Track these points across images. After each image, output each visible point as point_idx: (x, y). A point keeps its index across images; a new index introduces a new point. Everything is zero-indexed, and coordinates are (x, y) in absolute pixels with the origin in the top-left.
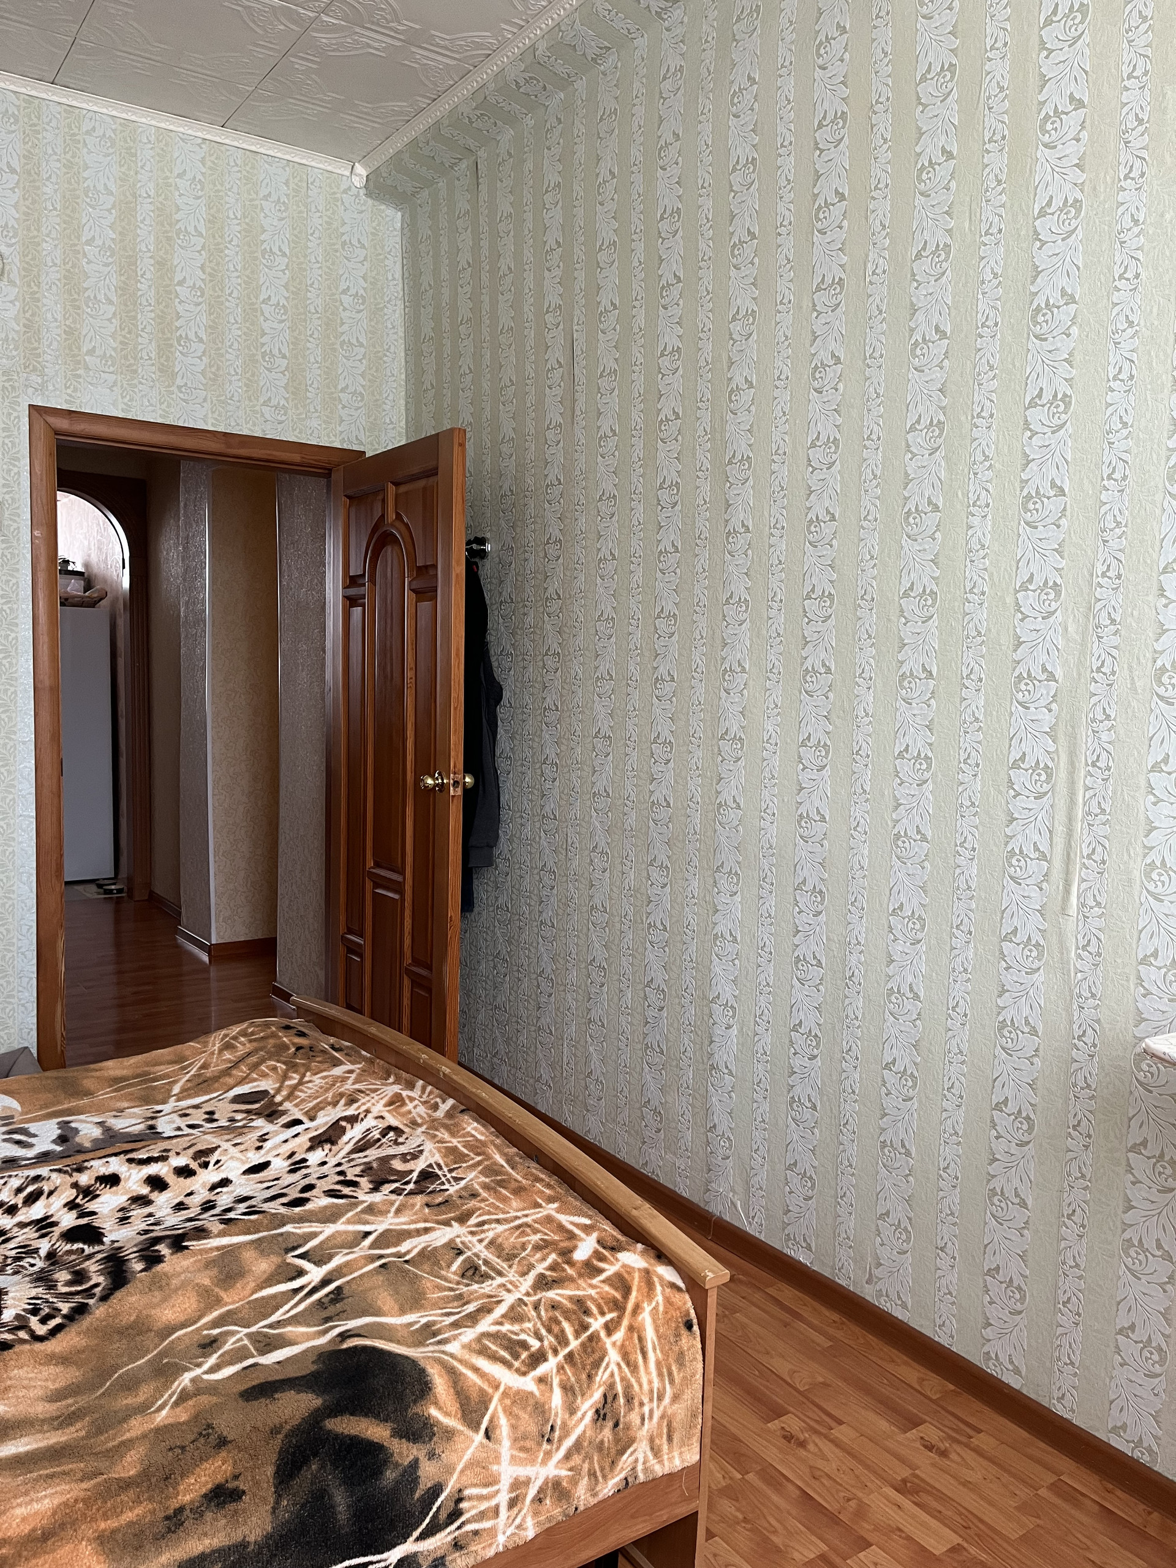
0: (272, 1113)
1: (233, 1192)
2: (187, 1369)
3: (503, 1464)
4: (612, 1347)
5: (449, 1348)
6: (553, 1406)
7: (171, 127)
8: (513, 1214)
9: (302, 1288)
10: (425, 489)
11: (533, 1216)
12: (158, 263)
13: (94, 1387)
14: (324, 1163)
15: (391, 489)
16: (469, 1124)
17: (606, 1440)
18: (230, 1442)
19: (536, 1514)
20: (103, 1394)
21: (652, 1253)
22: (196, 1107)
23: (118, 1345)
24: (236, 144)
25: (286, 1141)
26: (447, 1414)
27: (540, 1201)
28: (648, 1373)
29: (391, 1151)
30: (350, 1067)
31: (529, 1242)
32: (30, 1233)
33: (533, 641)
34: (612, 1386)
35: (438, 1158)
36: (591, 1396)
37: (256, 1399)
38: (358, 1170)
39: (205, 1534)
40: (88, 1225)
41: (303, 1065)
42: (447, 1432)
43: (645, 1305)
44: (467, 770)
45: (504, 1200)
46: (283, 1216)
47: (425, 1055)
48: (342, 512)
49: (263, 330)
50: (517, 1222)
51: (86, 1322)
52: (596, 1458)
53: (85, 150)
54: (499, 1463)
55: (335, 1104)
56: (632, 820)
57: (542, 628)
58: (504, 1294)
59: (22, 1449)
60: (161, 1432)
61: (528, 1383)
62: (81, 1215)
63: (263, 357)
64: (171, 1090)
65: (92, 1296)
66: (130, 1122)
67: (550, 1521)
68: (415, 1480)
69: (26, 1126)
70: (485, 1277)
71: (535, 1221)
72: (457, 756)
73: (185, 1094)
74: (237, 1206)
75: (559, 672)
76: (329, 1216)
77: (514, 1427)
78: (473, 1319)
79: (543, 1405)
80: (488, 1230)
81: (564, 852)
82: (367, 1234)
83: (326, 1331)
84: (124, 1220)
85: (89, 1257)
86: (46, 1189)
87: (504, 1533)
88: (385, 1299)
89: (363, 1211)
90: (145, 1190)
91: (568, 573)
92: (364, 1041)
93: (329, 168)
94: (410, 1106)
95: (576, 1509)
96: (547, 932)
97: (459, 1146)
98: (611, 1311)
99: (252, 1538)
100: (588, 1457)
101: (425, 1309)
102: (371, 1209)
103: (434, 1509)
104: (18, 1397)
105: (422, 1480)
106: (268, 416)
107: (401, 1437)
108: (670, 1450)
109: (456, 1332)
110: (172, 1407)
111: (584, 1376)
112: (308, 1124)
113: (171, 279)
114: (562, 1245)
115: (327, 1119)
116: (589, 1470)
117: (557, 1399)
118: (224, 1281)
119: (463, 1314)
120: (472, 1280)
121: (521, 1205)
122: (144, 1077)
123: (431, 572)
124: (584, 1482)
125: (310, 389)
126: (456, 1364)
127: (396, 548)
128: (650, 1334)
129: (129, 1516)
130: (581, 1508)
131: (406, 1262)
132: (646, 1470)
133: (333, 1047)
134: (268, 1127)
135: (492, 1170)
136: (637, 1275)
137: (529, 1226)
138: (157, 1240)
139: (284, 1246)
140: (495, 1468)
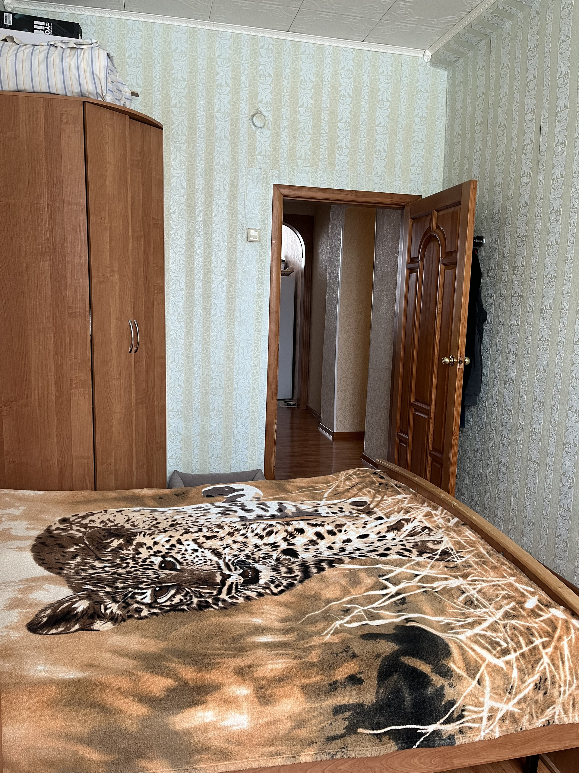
0: (369, 513)
1: (353, 545)
2: (337, 620)
3: (486, 698)
4: (546, 654)
5: (460, 636)
6: (513, 676)
7: (340, 45)
8: (491, 579)
9: (386, 594)
10: (453, 212)
11: (502, 582)
12: (331, 112)
13: (298, 620)
14: (394, 539)
15: (435, 213)
16: (466, 531)
17: (539, 699)
18: (358, 656)
19: (500, 726)
20: (302, 623)
21: (569, 612)
22: (335, 504)
23: (307, 603)
24: (369, 49)
25: (376, 526)
26: (459, 668)
27: (506, 575)
28: (565, 672)
29: (427, 538)
30: (405, 496)
31: (500, 594)
32: (268, 549)
33: (506, 289)
34: (544, 674)
35: (451, 545)
36: (533, 676)
37: (368, 640)
38: (411, 545)
39: (347, 696)
40: (292, 549)
41: (383, 492)
42: (459, 676)
43: (565, 637)
44: (466, 356)
45: (486, 571)
46: (377, 560)
47: (443, 495)
48: (409, 227)
49: (376, 139)
50: (493, 583)
51: (293, 591)
52: (533, 707)
53: (301, 62)
54: (484, 698)
55: (399, 512)
56: (559, 386)
57: (512, 282)
58: (487, 617)
59: (270, 640)
60: (327, 645)
61: (500, 663)
62: (289, 544)
63: (375, 152)
64: (323, 495)
65: (296, 580)
66: (307, 507)
67: (508, 732)
68: (443, 695)
69: (265, 502)
70: (477, 607)
71: (503, 584)
72: (462, 348)
73: (329, 498)
74: (355, 552)
75: (520, 306)
76: (400, 564)
77: (492, 682)
78: (471, 625)
79: (508, 675)
80: (478, 584)
81: (517, 401)
82: (417, 575)
83: (399, 616)
84: (307, 549)
85: (294, 563)
86: (275, 531)
87: (484, 731)
88: (426, 607)
89: (414, 564)
90: (315, 538)
91: (529, 253)
92: (412, 484)
93: (413, 55)
94: (436, 518)
95: (521, 729)
96: (505, 441)
97: (462, 541)
98: (545, 637)
99: (367, 703)
100: (529, 705)
101: (446, 616)
102: (418, 564)
103: (451, 711)
104: (267, 618)
105: (446, 696)
106: (376, 181)
107: (436, 673)
108: (573, 713)
109: (463, 630)
110: (331, 635)
111: (530, 666)
112: (386, 520)
113: (336, 120)
114: (518, 598)
115: (394, 519)
116: (530, 712)
117: (515, 674)
118: (352, 584)
119: (466, 622)
120: (470, 607)
121: (495, 575)
122: (312, 488)
123: (454, 254)
124: (527, 717)
125: (397, 166)
126: (463, 645)
127: (436, 243)
128: (566, 652)
129: (314, 679)
130: (524, 729)
131: (436, 592)
132: (559, 719)
133: (396, 485)
134: (367, 518)
135: (478, 555)
136: (560, 622)
137: (500, 586)
138: (322, 561)
139: (378, 574)
140: (482, 699)
